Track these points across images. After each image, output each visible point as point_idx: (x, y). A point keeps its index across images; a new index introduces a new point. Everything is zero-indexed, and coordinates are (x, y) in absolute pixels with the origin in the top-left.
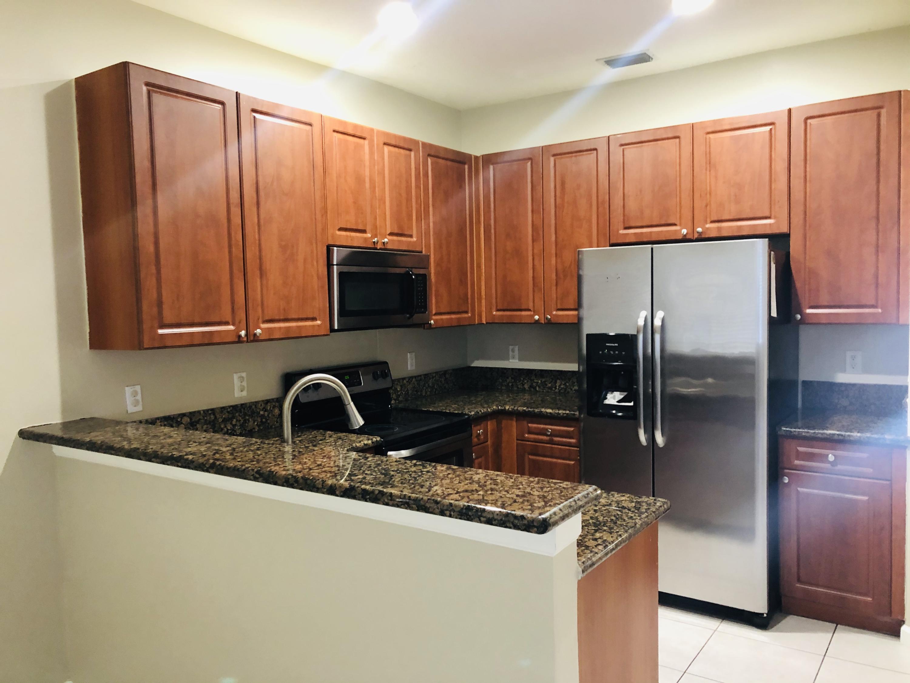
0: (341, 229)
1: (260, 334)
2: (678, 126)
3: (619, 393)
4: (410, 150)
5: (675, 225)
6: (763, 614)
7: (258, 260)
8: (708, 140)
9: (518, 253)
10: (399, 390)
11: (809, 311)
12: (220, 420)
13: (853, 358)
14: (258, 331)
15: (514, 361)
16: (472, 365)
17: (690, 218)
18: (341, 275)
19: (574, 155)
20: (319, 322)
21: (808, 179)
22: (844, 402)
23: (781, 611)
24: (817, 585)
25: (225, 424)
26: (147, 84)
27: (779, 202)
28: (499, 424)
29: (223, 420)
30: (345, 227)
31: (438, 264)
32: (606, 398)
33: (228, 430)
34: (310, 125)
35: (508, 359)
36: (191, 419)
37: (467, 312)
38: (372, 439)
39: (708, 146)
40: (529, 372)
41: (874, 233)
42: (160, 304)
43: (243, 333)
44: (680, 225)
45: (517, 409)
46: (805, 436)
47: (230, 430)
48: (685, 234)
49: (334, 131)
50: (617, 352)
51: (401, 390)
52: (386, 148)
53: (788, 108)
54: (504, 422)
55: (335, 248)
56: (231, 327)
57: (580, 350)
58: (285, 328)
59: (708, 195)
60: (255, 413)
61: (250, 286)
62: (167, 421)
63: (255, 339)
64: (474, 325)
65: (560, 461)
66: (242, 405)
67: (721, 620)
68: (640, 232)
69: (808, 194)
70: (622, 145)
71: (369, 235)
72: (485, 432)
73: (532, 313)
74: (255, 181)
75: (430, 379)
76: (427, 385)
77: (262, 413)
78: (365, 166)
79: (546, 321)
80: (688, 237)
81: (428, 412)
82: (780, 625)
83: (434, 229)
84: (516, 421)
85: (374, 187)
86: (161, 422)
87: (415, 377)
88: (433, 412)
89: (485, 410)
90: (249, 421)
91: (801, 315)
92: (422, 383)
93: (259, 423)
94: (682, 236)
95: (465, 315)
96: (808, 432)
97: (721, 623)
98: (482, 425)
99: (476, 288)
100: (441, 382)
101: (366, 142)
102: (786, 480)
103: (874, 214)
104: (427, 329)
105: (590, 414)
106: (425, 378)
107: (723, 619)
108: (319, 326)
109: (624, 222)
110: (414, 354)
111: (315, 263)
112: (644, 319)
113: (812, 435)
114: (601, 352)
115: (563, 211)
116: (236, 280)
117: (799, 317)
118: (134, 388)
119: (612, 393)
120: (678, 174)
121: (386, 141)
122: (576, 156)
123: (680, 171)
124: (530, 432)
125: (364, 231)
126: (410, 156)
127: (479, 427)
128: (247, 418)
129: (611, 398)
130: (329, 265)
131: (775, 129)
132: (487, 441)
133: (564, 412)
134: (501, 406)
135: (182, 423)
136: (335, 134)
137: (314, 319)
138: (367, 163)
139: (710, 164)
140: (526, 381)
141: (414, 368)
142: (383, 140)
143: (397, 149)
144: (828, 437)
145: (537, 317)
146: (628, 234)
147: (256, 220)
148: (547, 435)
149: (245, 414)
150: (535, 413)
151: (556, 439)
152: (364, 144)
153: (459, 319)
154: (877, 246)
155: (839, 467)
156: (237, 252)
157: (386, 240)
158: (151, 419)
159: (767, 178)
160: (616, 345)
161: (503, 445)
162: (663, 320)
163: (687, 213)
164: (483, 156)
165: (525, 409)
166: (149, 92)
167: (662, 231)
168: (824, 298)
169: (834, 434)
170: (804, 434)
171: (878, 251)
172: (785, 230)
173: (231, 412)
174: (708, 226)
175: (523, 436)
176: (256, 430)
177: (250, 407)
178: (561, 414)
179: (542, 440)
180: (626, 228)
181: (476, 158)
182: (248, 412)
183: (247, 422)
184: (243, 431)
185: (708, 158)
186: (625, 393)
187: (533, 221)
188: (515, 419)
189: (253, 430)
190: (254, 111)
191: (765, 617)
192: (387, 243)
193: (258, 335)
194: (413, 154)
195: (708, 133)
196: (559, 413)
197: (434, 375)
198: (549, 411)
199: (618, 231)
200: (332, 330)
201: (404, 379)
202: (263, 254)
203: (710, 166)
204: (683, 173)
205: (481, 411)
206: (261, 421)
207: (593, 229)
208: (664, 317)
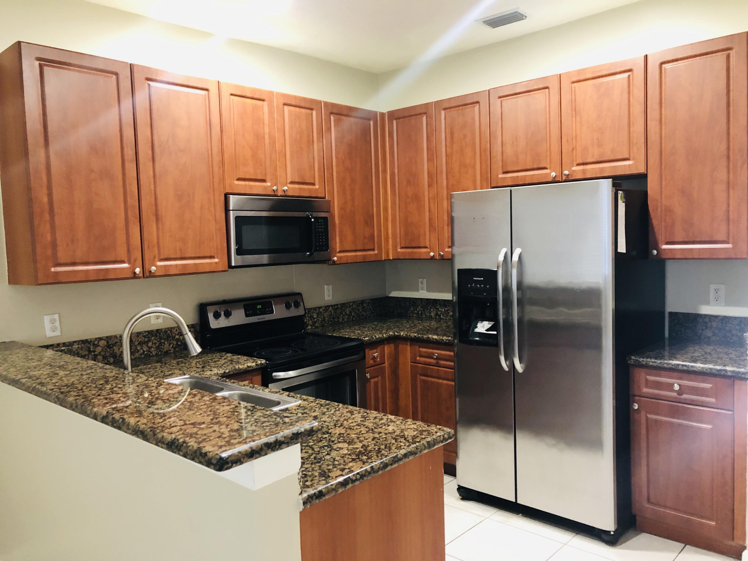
0: (239, 179)
1: (155, 271)
2: (547, 77)
3: (487, 322)
4: (312, 109)
5: (545, 168)
6: (610, 532)
7: (154, 207)
8: (573, 89)
9: (417, 198)
10: (315, 317)
11: (665, 247)
12: (136, 343)
13: (716, 291)
14: (153, 268)
15: (422, 292)
16: (390, 295)
17: (559, 162)
18: (237, 219)
19: (461, 108)
20: (216, 260)
21: (663, 121)
22: (709, 333)
23: (635, 529)
24: (665, 507)
25: (141, 347)
26: (38, 59)
27: (637, 144)
28: (396, 348)
29: (138, 343)
30: (243, 177)
31: (342, 209)
32: (477, 327)
33: (144, 351)
34: (207, 90)
35: (417, 290)
36: (107, 342)
37: (373, 250)
38: (257, 362)
39: (573, 94)
40: (435, 302)
41: (725, 171)
42: (54, 245)
43: (138, 270)
44: (550, 169)
45: (410, 336)
46: (652, 365)
47: (146, 351)
48: (554, 176)
49: (232, 95)
50: (482, 286)
51: (318, 317)
52: (286, 108)
53: (645, 55)
54: (401, 346)
55: (231, 196)
56: (126, 265)
57: (453, 283)
58: (182, 265)
59: (574, 140)
60: (170, 337)
61: (145, 230)
62: (84, 344)
63: (151, 275)
64: (381, 260)
65: (445, 382)
66: (157, 330)
67: (575, 534)
68: (516, 175)
69: (663, 135)
70: (500, 97)
71: (269, 184)
72: (382, 355)
73: (429, 250)
74: (150, 140)
75: (347, 307)
76: (344, 313)
77: (177, 337)
78: (264, 124)
79: (440, 258)
80: (557, 179)
81: (332, 337)
82: (629, 543)
83: (337, 177)
84: (410, 345)
85: (274, 142)
86: (78, 345)
87: (332, 306)
88: (335, 336)
89: (380, 336)
90: (164, 344)
91: (657, 251)
92: (339, 311)
93: (174, 346)
94: (552, 179)
95: (372, 253)
96: (655, 362)
97: (574, 537)
98: (378, 349)
99: (382, 229)
100: (358, 310)
101: (265, 103)
102: (636, 407)
103: (725, 153)
104: (331, 265)
105: (461, 341)
106: (342, 307)
107: (577, 534)
108: (216, 263)
109: (502, 167)
110: (331, 286)
111: (213, 209)
112: (503, 255)
113: (659, 365)
114: (469, 286)
115: (452, 159)
116: (131, 225)
117: (655, 252)
118: (53, 316)
119: (481, 323)
120: (548, 121)
121: (285, 102)
122: (462, 109)
123: (549, 118)
124: (421, 356)
125: (264, 181)
126: (312, 113)
127: (375, 351)
128: (163, 341)
129: (481, 327)
130: (227, 210)
131: (633, 75)
132: (385, 363)
133: (447, 338)
134: (397, 332)
135: (99, 346)
136: (233, 97)
137: (211, 257)
138: (266, 122)
139: (575, 111)
140: (432, 310)
141: (331, 298)
142: (282, 101)
143: (297, 109)
144: (674, 367)
145: (432, 254)
146: (506, 178)
147: (151, 173)
148: (434, 359)
149: (161, 338)
150: (423, 339)
151: (442, 362)
152: (263, 105)
153: (364, 256)
154: (728, 183)
155: (685, 396)
156: (133, 201)
157: (286, 188)
158: (69, 342)
159: (626, 122)
160: (482, 279)
161: (401, 366)
162: (520, 257)
163: (556, 157)
164: (389, 112)
165: (416, 335)
166: (41, 66)
167: (534, 175)
168: (679, 235)
169: (678, 365)
170: (651, 364)
171: (728, 188)
172: (641, 170)
173: (147, 336)
174: (574, 168)
175: (416, 359)
176: (172, 352)
177: (166, 332)
178: (445, 340)
179: (430, 362)
180: (504, 173)
181: (382, 115)
182: (164, 336)
183: (163, 344)
184: (158, 352)
185: (574, 105)
186: (493, 323)
187: (428, 169)
188: (409, 343)
189: (169, 352)
190: (148, 79)
191: (613, 535)
192: (287, 190)
193: (153, 271)
194: (314, 112)
195: (573, 82)
196: (442, 339)
197: (351, 304)
198: (435, 337)
199: (498, 175)
200: (230, 267)
201: (320, 308)
202: (159, 202)
203: (575, 113)
204: (552, 119)
205: (376, 336)
206: (177, 344)
207: (477, 174)
208: (521, 253)
